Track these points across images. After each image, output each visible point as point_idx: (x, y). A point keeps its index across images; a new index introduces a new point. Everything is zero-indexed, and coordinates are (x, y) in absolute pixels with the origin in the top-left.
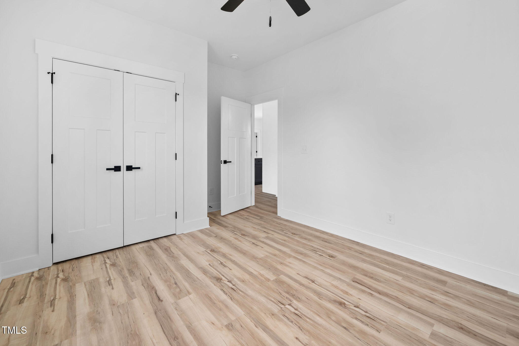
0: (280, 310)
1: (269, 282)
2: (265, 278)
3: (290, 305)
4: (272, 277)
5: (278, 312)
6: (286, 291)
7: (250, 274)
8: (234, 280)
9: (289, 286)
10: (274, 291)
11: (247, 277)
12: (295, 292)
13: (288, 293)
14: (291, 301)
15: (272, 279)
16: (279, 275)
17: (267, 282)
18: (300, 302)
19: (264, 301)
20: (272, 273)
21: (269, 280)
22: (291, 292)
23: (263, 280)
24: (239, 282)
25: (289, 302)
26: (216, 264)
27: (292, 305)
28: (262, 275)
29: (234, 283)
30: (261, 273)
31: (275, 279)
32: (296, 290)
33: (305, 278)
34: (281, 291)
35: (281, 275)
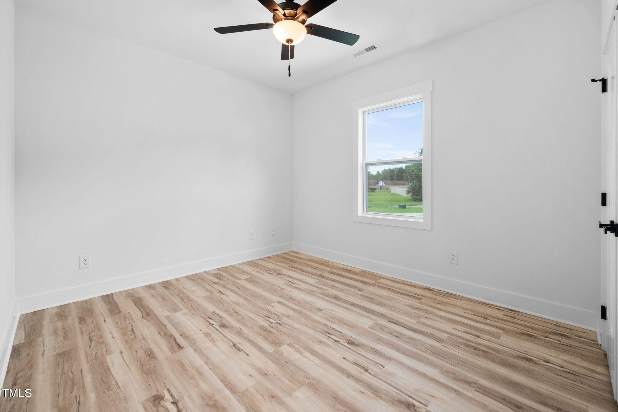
0: (282, 319)
1: (290, 343)
2: (293, 348)
3: (272, 323)
4: (285, 350)
5: (284, 318)
6: (272, 334)
7: (314, 353)
8: (332, 343)
9: (266, 339)
10: (285, 333)
11: (318, 348)
12: (262, 333)
13: (270, 332)
14: (270, 325)
15: (285, 346)
16: (274, 352)
17: (291, 342)
18: (261, 326)
19: (296, 325)
20: (284, 355)
21: (289, 345)
22: (266, 333)
23: (296, 344)
24: (325, 340)
25: (271, 325)
26: (373, 368)
27: (270, 323)
28: (298, 351)
29: (330, 339)
30: (299, 355)
31: (281, 347)
32: (260, 334)
33: (242, 350)
34: (277, 333)
35: (271, 353)
